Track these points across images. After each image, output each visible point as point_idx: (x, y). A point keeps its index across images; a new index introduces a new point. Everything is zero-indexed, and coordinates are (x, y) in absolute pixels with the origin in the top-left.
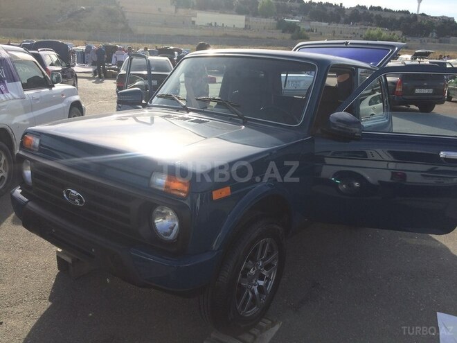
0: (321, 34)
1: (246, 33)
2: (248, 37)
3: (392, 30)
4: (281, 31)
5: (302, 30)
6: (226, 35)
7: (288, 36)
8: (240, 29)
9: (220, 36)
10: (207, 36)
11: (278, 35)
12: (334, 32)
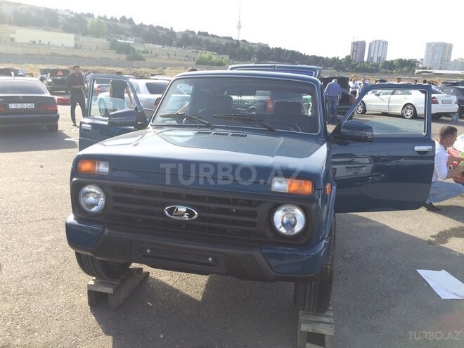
0: (157, 56)
1: (77, 53)
2: (79, 57)
3: (220, 54)
4: (115, 51)
5: (137, 51)
6: (53, 54)
7: (123, 57)
8: (70, 48)
9: (47, 55)
10: (32, 55)
11: (113, 55)
12: (169, 54)
